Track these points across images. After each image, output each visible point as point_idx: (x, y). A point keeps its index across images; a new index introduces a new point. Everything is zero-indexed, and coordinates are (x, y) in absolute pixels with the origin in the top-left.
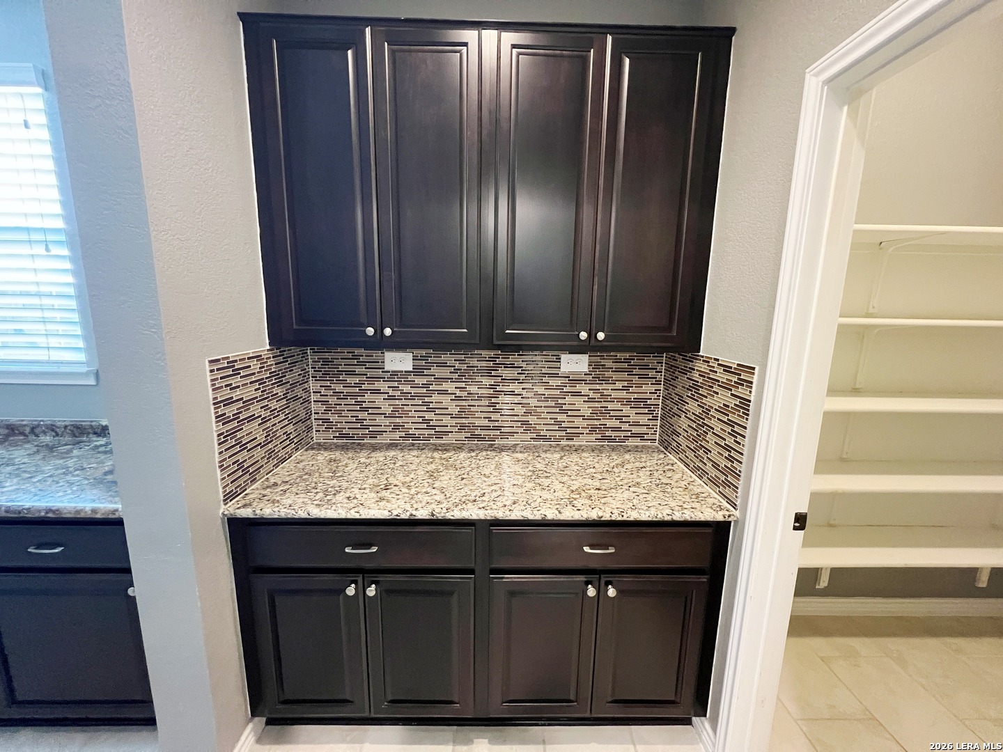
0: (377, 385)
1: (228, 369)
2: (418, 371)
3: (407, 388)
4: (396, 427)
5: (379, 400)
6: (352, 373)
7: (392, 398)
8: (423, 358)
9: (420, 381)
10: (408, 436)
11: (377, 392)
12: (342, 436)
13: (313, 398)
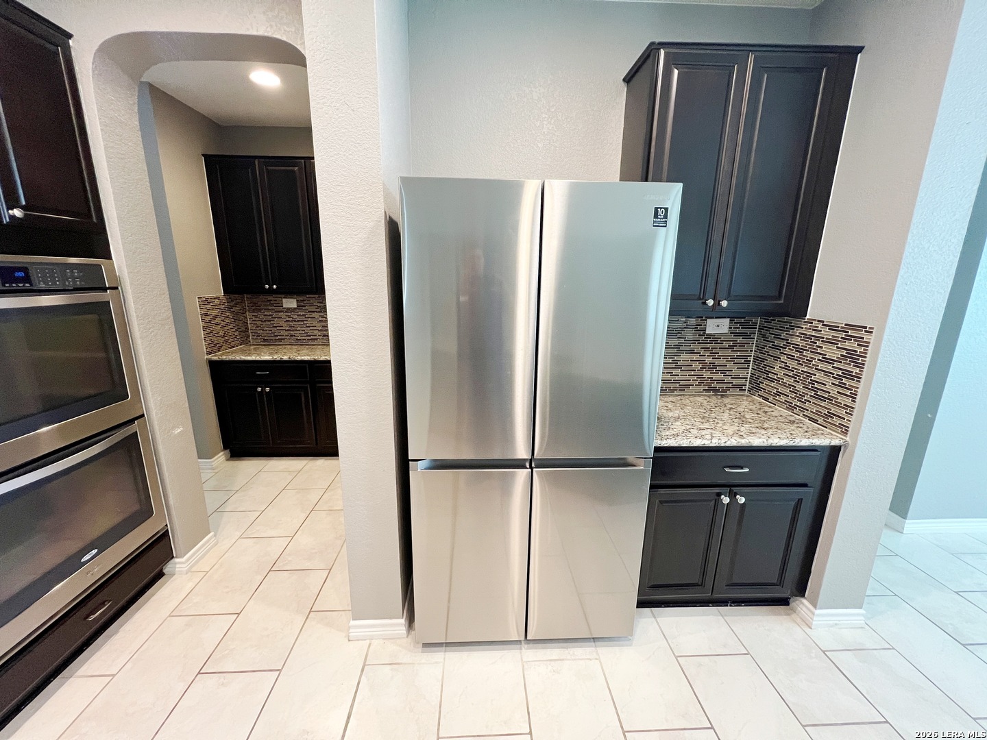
0: (280, 315)
1: (205, 301)
2: (299, 308)
3: (295, 317)
4: (292, 336)
5: (282, 322)
6: (268, 309)
7: (287, 321)
8: (303, 301)
9: (301, 313)
10: (298, 341)
11: (280, 318)
12: (265, 341)
13: (249, 322)
